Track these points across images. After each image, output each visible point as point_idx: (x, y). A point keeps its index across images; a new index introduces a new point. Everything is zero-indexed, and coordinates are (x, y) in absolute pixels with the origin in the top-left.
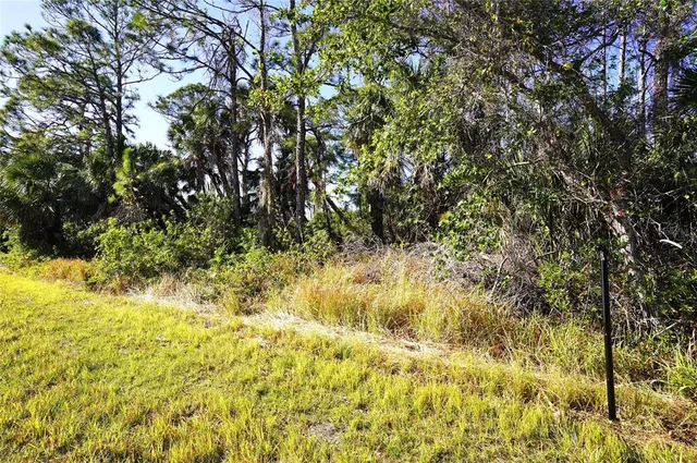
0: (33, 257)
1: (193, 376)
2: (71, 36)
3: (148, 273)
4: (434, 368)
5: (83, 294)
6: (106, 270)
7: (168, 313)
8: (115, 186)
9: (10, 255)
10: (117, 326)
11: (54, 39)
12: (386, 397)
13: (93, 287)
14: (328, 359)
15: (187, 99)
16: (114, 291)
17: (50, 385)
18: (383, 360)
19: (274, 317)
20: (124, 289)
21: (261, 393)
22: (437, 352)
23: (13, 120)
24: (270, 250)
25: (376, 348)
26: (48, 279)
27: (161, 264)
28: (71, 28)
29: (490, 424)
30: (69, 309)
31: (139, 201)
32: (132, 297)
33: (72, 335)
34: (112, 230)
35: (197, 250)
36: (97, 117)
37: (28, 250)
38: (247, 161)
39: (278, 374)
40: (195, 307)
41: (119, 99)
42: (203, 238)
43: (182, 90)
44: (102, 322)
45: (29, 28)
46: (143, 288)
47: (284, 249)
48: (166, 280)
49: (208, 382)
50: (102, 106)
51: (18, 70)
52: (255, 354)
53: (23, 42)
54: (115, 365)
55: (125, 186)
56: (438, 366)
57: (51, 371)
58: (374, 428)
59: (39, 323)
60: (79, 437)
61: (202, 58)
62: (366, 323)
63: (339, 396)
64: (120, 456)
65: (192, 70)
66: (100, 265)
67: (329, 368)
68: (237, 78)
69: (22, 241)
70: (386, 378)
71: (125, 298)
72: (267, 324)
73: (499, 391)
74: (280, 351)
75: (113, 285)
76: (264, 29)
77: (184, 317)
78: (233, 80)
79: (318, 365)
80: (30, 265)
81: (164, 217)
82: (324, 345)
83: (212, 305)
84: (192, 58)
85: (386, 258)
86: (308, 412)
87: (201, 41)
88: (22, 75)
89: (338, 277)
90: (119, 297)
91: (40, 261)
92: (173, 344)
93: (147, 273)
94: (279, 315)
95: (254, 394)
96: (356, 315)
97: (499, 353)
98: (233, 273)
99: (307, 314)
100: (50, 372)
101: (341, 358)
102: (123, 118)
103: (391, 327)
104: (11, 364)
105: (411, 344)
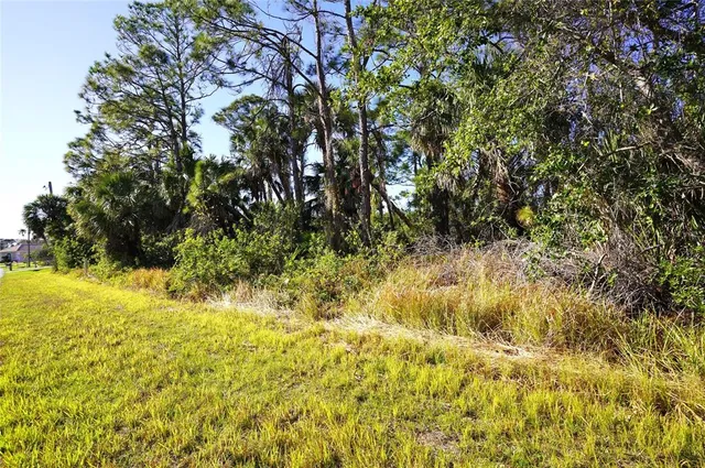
0: (117, 269)
1: (286, 381)
2: (142, 62)
3: (224, 281)
4: (541, 374)
5: (166, 302)
6: (185, 278)
7: (248, 319)
8: (189, 197)
9: (98, 267)
10: (203, 331)
11: (130, 65)
12: (495, 404)
13: (173, 295)
14: (420, 364)
15: (241, 110)
16: (193, 298)
17: (159, 388)
18: (481, 365)
19: (356, 321)
20: (203, 296)
21: (361, 399)
22: (540, 357)
23: (97, 143)
24: (341, 254)
25: (471, 353)
26: (133, 288)
27: (234, 271)
28: (143, 53)
29: (624, 437)
30: (157, 316)
31: (210, 211)
32: (211, 304)
33: (166, 341)
34: (189, 240)
35: (266, 256)
36: (165, 134)
37: (113, 262)
38: (303, 167)
39: (372, 379)
40: (273, 312)
41: (184, 116)
42: (272, 244)
43: (237, 102)
44: (189, 329)
45: (108, 56)
46: (219, 295)
47: (354, 252)
48: (242, 287)
49: (302, 386)
50: (170, 124)
51: (101, 97)
52: (343, 358)
53: (103, 71)
54: (212, 371)
55: (197, 198)
56: (545, 372)
57: (157, 374)
58: (491, 437)
59: (135, 329)
60: (199, 439)
61: (260, 70)
62: (455, 326)
63: (441, 403)
64: (241, 459)
65: (251, 82)
66: (179, 274)
67: (424, 373)
68: (294, 85)
69: (108, 253)
70: (490, 384)
71: (205, 305)
72: (349, 328)
73: (624, 399)
74: (369, 356)
75: (192, 292)
76: (320, 34)
77: (264, 322)
78: (290, 89)
79: (413, 370)
80: (116, 275)
81: (234, 225)
82: (414, 350)
83: (289, 310)
84: (249, 71)
85: (462, 259)
86: (414, 419)
87: (258, 53)
88: (103, 101)
89: (413, 279)
90: (198, 304)
91: (124, 271)
92: (260, 350)
93: (222, 281)
94: (359, 319)
95: (353, 400)
96: (443, 318)
97: (614, 357)
98: (305, 278)
99: (390, 318)
100: (157, 376)
101: (434, 363)
102: (188, 134)
103: (483, 330)
104: (122, 368)
105: (508, 348)
